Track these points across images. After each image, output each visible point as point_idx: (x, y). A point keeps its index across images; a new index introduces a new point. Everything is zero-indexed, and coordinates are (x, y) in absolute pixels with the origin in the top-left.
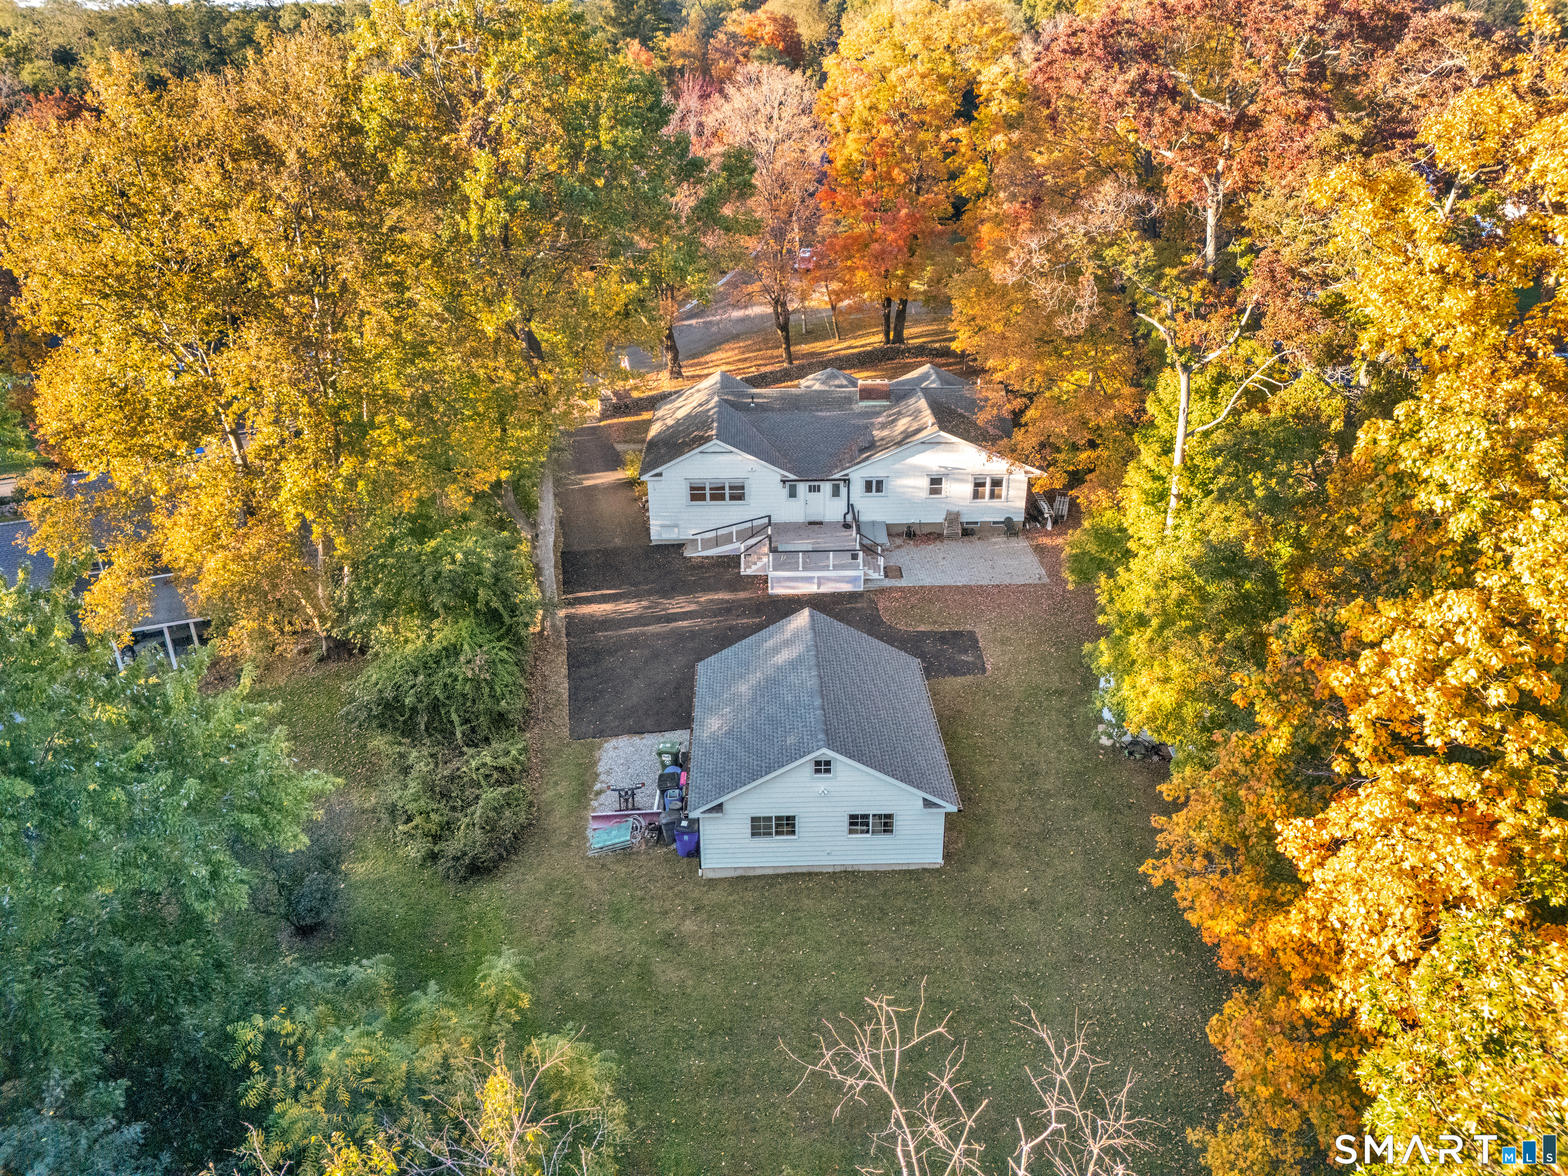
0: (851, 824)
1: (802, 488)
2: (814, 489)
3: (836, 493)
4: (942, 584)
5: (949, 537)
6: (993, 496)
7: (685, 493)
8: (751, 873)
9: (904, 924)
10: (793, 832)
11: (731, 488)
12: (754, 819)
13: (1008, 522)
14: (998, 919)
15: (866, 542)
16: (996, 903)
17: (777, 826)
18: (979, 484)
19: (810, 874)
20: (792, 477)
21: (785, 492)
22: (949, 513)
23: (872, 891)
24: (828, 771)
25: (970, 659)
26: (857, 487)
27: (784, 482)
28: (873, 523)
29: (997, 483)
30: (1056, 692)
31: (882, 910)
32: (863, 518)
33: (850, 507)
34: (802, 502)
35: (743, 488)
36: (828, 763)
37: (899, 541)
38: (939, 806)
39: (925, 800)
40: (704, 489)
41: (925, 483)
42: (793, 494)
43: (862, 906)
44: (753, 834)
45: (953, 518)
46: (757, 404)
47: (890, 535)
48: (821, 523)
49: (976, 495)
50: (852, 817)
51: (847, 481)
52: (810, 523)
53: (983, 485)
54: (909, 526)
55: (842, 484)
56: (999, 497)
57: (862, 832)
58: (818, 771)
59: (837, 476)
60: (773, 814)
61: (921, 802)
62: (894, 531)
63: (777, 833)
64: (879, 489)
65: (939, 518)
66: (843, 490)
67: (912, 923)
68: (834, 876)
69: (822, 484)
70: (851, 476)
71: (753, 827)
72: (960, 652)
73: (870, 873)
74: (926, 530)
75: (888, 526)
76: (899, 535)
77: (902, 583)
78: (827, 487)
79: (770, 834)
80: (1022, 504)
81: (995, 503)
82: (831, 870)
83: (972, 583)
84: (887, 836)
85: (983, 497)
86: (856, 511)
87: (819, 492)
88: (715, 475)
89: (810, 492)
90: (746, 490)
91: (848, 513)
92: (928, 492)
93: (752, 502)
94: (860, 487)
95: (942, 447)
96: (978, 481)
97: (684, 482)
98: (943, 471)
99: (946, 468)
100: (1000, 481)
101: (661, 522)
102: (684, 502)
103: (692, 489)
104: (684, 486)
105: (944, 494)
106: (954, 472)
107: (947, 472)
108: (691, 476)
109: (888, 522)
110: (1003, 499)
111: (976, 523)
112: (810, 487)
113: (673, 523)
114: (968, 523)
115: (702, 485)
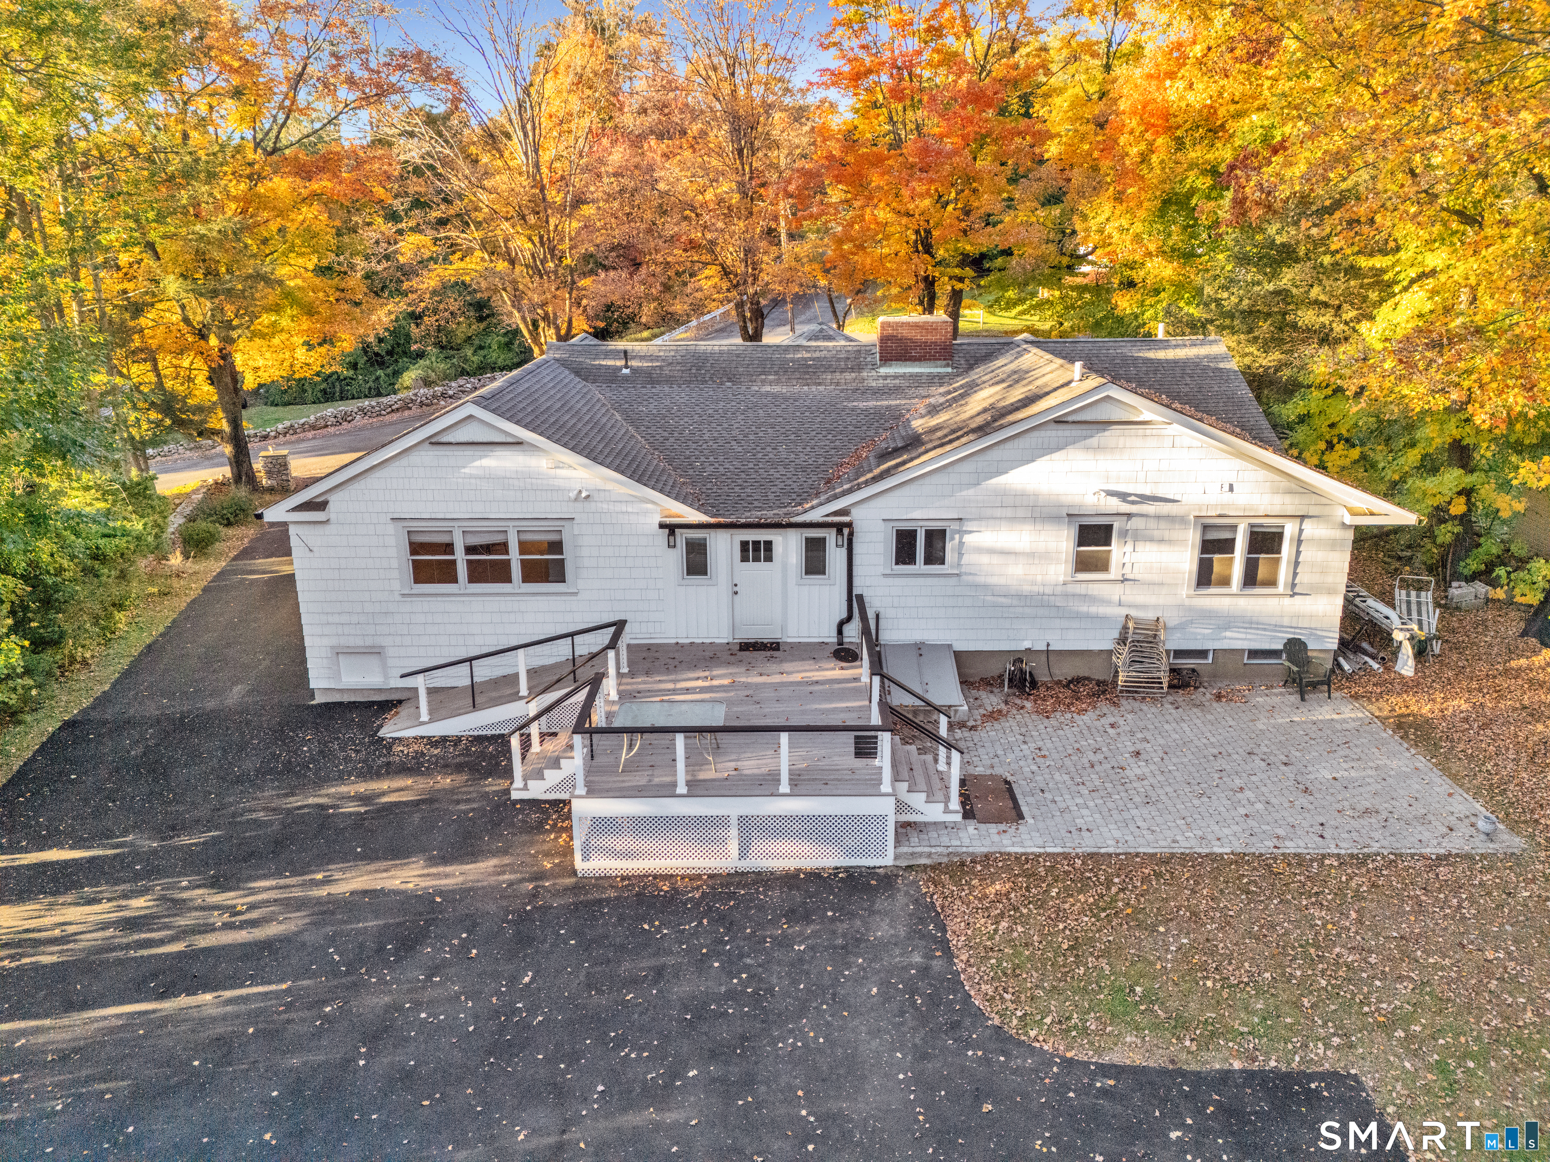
1: (722, 548)
2: (756, 552)
3: (815, 562)
5: (1132, 691)
6: (1250, 579)
7: (398, 559)
11: (524, 547)
13: (1295, 648)
15: (899, 699)
18: (1214, 547)
20: (695, 516)
21: (676, 558)
22: (1131, 625)
26: (874, 548)
27: (671, 529)
28: (919, 649)
29: (1266, 542)
32: (890, 635)
33: (855, 602)
34: (723, 590)
35: (556, 547)
37: (992, 700)
40: (448, 548)
41: (1064, 537)
42: (696, 563)
45: (1142, 637)
46: (634, 370)
47: (966, 683)
48: (775, 646)
49: (1205, 577)
51: (843, 527)
52: (747, 647)
53: (1226, 546)
54: (1018, 658)
55: (831, 536)
56: (1271, 582)
59: (815, 516)
62: (978, 671)
64: (935, 556)
65: (1102, 638)
66: (835, 557)
69: (777, 538)
70: (858, 516)
74: (1066, 671)
75: (961, 658)
76: (989, 683)
78: (790, 547)
80: (1333, 604)
81: (1257, 602)
85: (1225, 581)
86: (871, 615)
87: (769, 559)
88: (479, 510)
89: (745, 559)
90: (568, 554)
91: (849, 618)
92: (1071, 567)
93: (581, 584)
94: (880, 548)
95: (1111, 436)
96: (1213, 535)
97: (391, 528)
98: (1115, 504)
99: (1123, 496)
100: (1279, 536)
101: (334, 641)
102: (396, 585)
103: (416, 548)
104: (391, 541)
105: (1114, 572)
106: (1150, 508)
107: (1125, 508)
108: (407, 510)
109: (959, 647)
110: (1281, 588)
111: (1203, 654)
112: (744, 545)
113: (369, 642)
114: (1179, 654)
115: (444, 539)
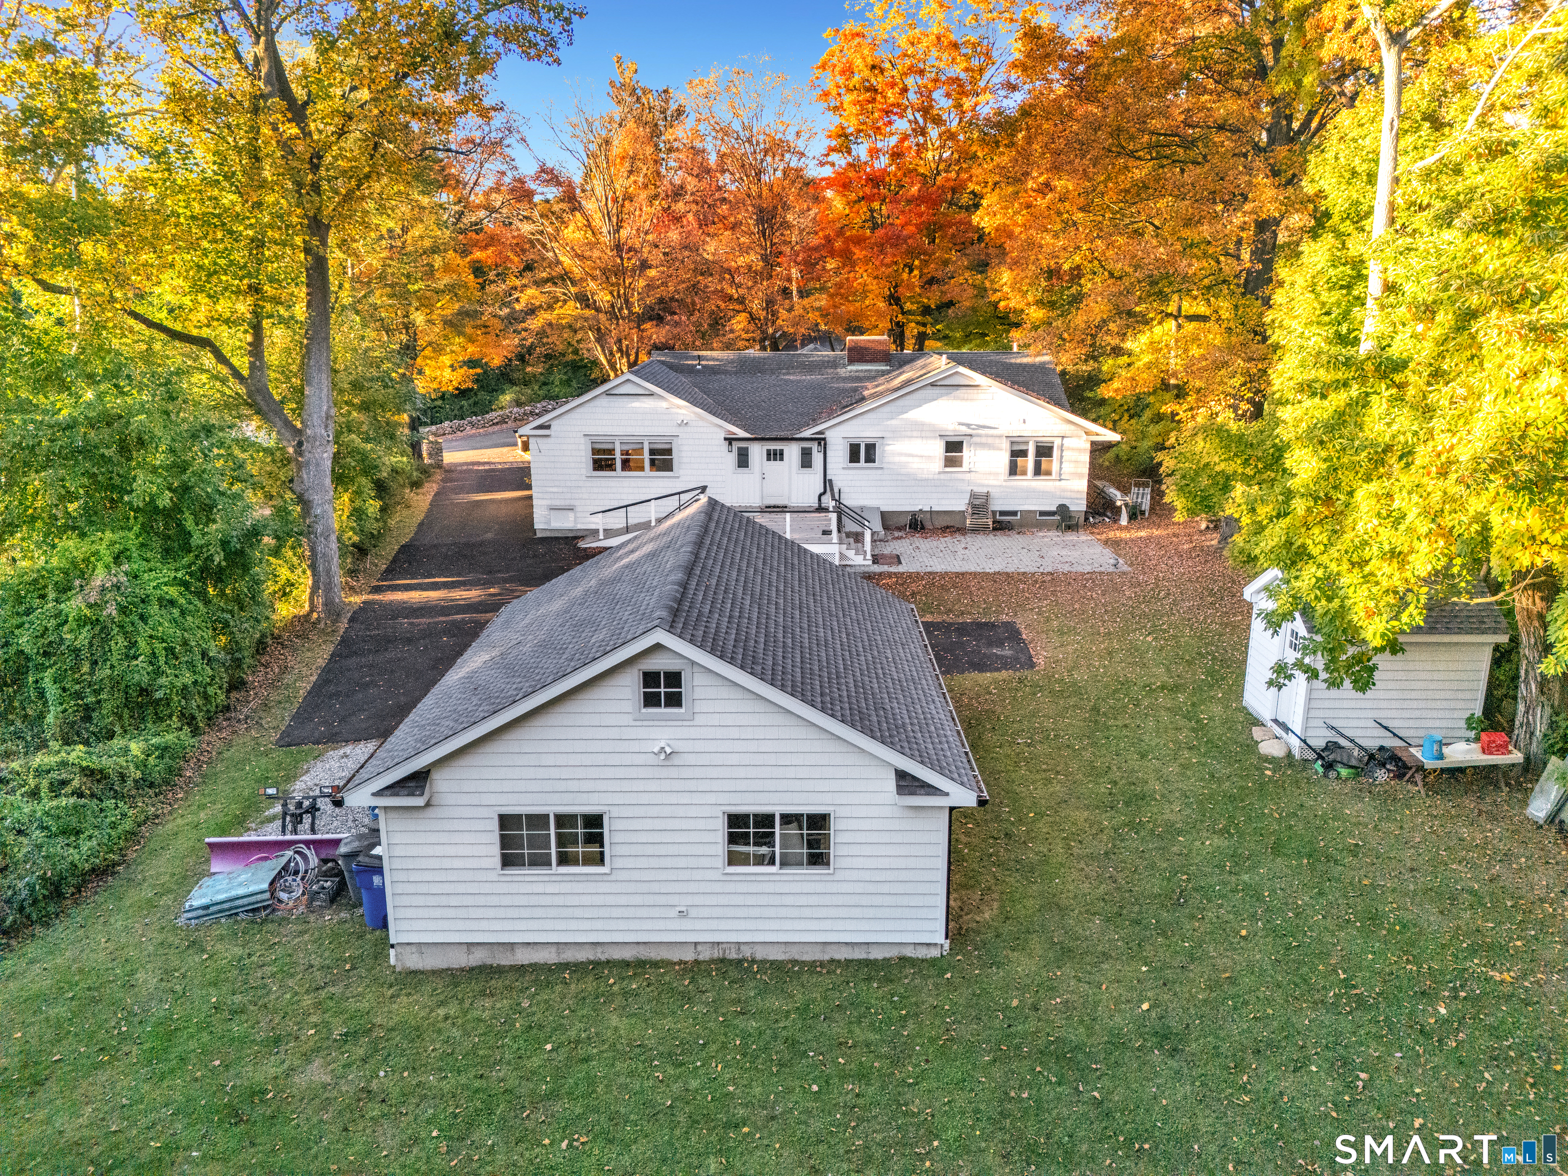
0: (733, 839)
1: (757, 452)
2: (775, 456)
3: (806, 461)
4: (963, 570)
5: (975, 530)
6: (1038, 471)
7: (585, 458)
8: (505, 960)
9: (844, 1077)
10: (600, 860)
11: (652, 452)
12: (506, 821)
13: (1063, 509)
14: (1084, 1073)
16: (1078, 1034)
17: (562, 841)
18: (1017, 454)
19: (641, 964)
20: (742, 434)
21: (733, 457)
22: (973, 495)
23: (775, 1003)
24: (675, 700)
25: (1007, 652)
26: (838, 453)
27: (730, 441)
28: (862, 509)
29: (1044, 451)
30: (1163, 687)
31: (791, 1043)
32: (847, 500)
33: (828, 483)
34: (757, 476)
35: (669, 452)
36: (674, 679)
38: (931, 790)
39: (901, 775)
40: (611, 451)
41: (939, 448)
42: (743, 461)
43: (745, 1036)
44: (507, 861)
45: (979, 503)
46: (704, 366)
47: (886, 527)
48: (785, 507)
49: (1013, 470)
50: (735, 820)
51: (821, 441)
52: (769, 507)
53: (1024, 453)
54: (914, 514)
55: (814, 446)
56: (1049, 473)
57: (760, 860)
58: (651, 700)
59: (807, 433)
60: (552, 806)
61: (891, 784)
62: (893, 521)
63: (564, 860)
64: (870, 459)
65: (960, 504)
66: (817, 458)
67: (863, 1076)
68: (694, 969)
69: (786, 446)
70: (828, 435)
71: (505, 842)
72: (990, 644)
73: (777, 966)
74: (941, 522)
75: (884, 515)
76: (899, 524)
77: (900, 569)
78: (792, 451)
79: (545, 862)
80: (1082, 485)
81: (1042, 484)
82: (689, 956)
83: (1010, 569)
84: (817, 871)
85: (1024, 473)
86: (836, 490)
87: (782, 459)
88: (630, 431)
89: (769, 459)
90: (675, 455)
91: (825, 492)
92: (942, 463)
93: (681, 472)
94: (841, 453)
95: (961, 392)
96: (1016, 448)
97: (583, 440)
98: (964, 430)
99: (968, 425)
100: (1050, 449)
101: (549, 502)
102: (584, 471)
103: (595, 451)
104: (582, 447)
105: (965, 467)
106: (980, 432)
107: (969, 431)
108: (593, 430)
109: (884, 509)
110: (1054, 476)
111: (1014, 513)
112: (769, 453)
113: (567, 503)
114: (1003, 513)
115: (610, 446)
